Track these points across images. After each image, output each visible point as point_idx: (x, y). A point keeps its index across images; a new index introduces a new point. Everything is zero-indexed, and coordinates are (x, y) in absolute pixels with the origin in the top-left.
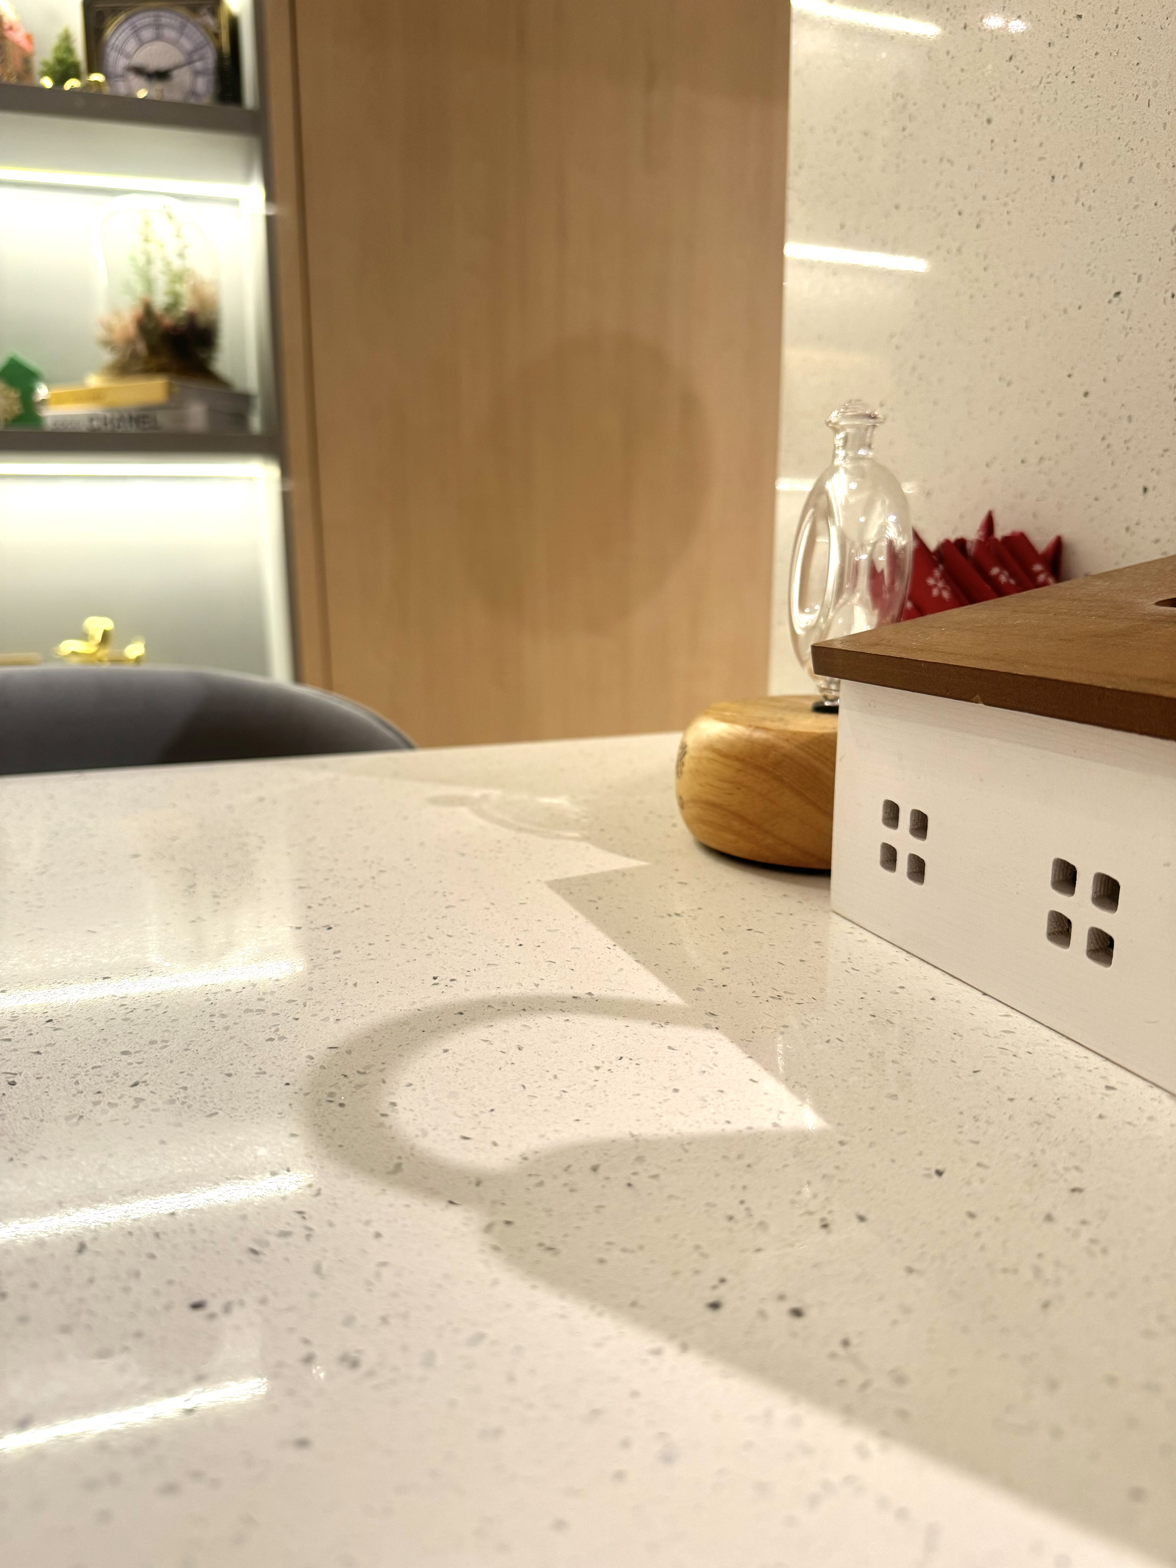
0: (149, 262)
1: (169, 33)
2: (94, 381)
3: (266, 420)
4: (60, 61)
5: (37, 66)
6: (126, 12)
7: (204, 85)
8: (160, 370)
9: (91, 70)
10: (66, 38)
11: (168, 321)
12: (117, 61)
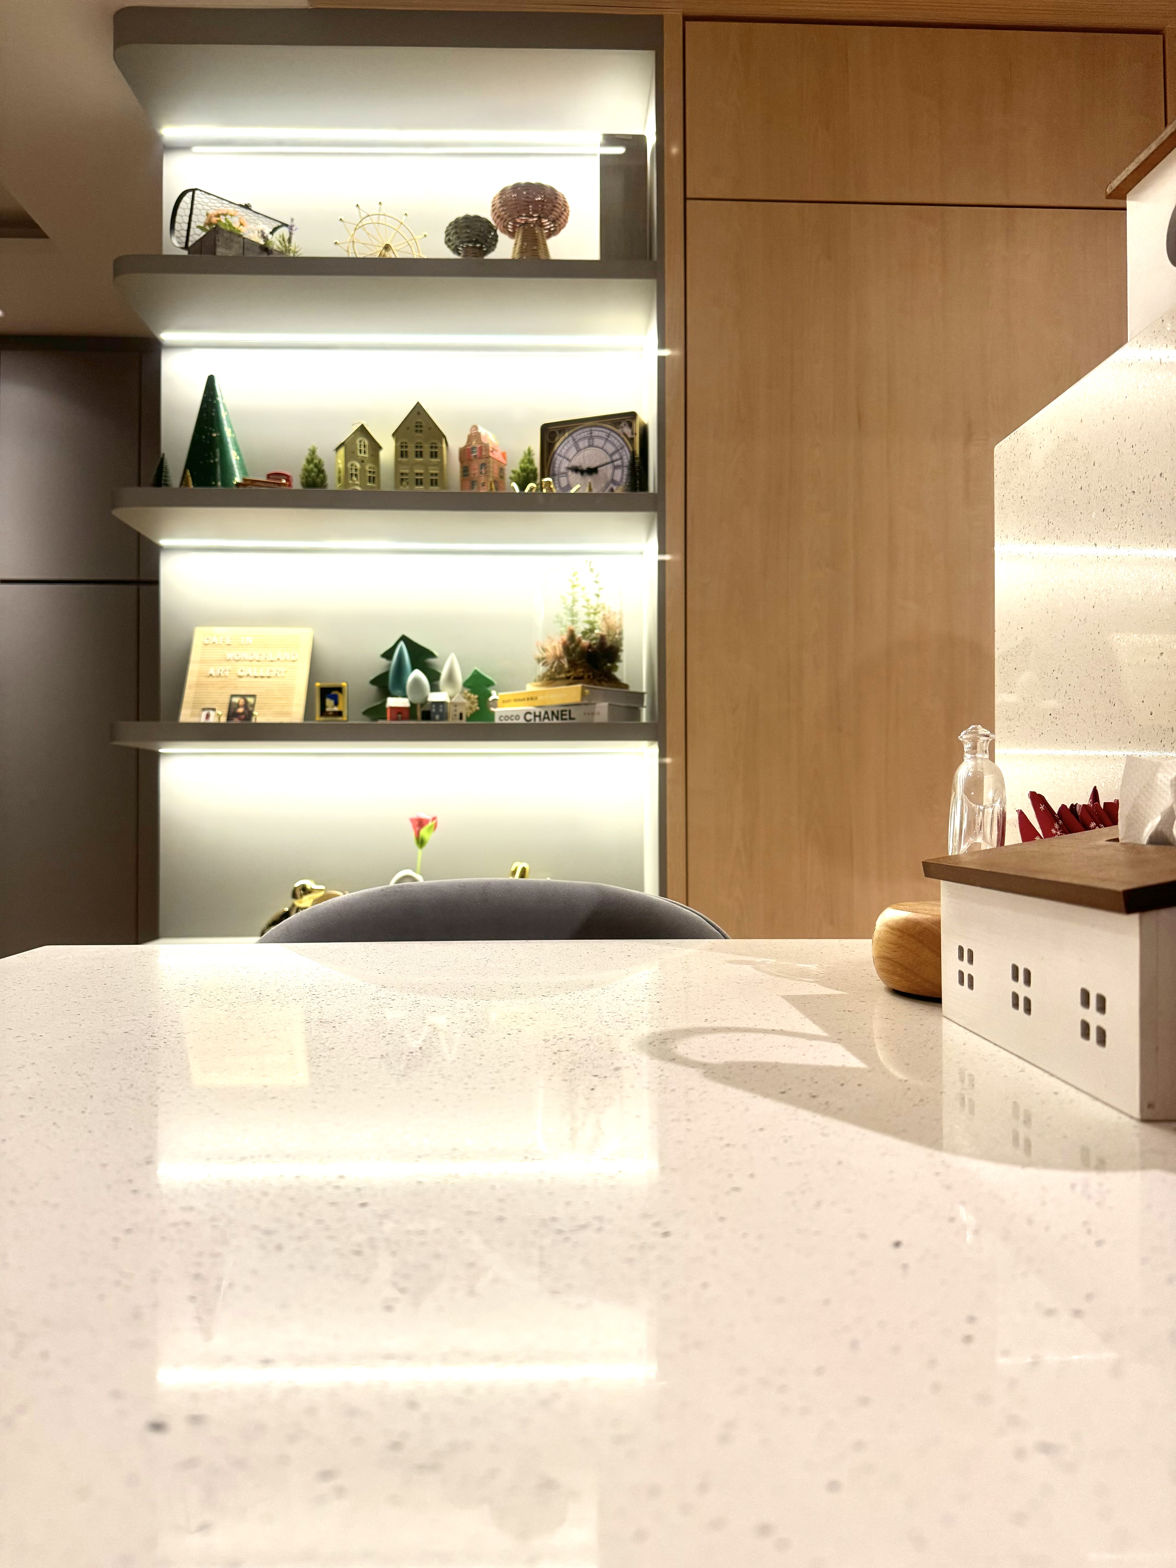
0: (574, 601)
1: (598, 442)
2: (531, 688)
3: (651, 713)
4: (523, 470)
5: (508, 474)
6: (568, 431)
7: (621, 475)
8: (577, 679)
9: (543, 476)
10: (530, 452)
11: (585, 642)
12: (561, 464)
